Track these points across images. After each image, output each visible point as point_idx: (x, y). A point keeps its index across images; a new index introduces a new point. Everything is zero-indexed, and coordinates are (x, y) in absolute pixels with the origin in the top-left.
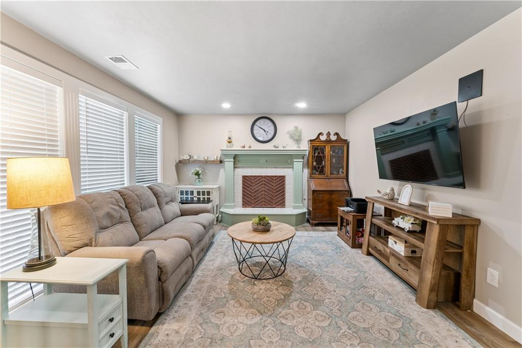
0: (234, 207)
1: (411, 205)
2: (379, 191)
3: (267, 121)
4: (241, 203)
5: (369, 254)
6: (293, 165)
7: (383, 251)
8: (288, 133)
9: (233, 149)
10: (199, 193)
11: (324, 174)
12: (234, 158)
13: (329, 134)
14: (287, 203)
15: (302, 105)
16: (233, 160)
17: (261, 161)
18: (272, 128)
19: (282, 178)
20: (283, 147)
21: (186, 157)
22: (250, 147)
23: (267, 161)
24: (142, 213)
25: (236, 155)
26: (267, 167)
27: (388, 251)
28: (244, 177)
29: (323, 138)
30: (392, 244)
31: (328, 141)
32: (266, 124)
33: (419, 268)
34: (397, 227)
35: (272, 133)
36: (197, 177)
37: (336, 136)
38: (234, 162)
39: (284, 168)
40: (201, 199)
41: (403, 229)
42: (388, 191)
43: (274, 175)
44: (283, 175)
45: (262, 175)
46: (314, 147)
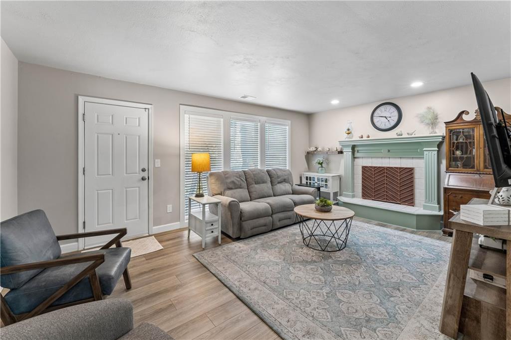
0: (353, 196)
3: (390, 107)
4: (361, 194)
6: (423, 155)
8: (417, 116)
9: (353, 140)
10: (318, 179)
11: (474, 168)
12: (352, 149)
14: (416, 201)
16: (351, 151)
17: (382, 151)
18: (395, 113)
19: (410, 171)
20: (408, 134)
21: (312, 149)
22: (369, 137)
23: (389, 151)
24: (256, 186)
25: (354, 146)
26: (389, 158)
28: (364, 168)
32: (387, 110)
35: (395, 119)
36: (320, 166)
39: (412, 158)
40: (312, 184)
43: (399, 166)
44: (412, 167)
45: (383, 166)
46: (451, 131)
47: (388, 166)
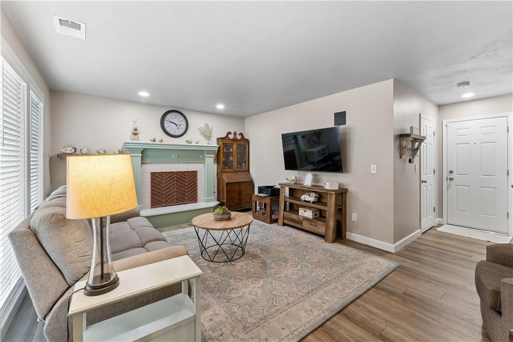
1: (312, 186)
2: (287, 179)
3: (179, 115)
4: (149, 203)
5: (284, 224)
6: (204, 160)
7: (297, 219)
8: (199, 129)
9: (142, 142)
11: (232, 168)
12: (142, 153)
13: (235, 133)
14: (199, 198)
15: (220, 107)
16: (141, 155)
17: (172, 156)
18: (184, 123)
19: (194, 173)
22: (162, 142)
23: (178, 157)
25: (145, 149)
26: (178, 163)
27: (302, 218)
28: (153, 174)
29: (231, 137)
30: (302, 213)
31: (235, 140)
32: (177, 118)
33: (325, 222)
34: (304, 201)
35: (184, 128)
37: (240, 136)
38: (142, 157)
39: (196, 163)
41: (309, 202)
42: (293, 178)
43: (187, 170)
44: (196, 170)
45: (173, 171)
46: (224, 143)
47: (177, 171)
